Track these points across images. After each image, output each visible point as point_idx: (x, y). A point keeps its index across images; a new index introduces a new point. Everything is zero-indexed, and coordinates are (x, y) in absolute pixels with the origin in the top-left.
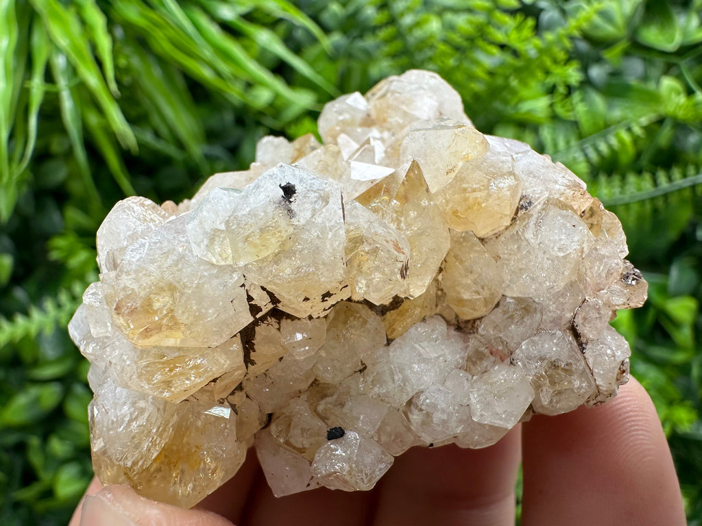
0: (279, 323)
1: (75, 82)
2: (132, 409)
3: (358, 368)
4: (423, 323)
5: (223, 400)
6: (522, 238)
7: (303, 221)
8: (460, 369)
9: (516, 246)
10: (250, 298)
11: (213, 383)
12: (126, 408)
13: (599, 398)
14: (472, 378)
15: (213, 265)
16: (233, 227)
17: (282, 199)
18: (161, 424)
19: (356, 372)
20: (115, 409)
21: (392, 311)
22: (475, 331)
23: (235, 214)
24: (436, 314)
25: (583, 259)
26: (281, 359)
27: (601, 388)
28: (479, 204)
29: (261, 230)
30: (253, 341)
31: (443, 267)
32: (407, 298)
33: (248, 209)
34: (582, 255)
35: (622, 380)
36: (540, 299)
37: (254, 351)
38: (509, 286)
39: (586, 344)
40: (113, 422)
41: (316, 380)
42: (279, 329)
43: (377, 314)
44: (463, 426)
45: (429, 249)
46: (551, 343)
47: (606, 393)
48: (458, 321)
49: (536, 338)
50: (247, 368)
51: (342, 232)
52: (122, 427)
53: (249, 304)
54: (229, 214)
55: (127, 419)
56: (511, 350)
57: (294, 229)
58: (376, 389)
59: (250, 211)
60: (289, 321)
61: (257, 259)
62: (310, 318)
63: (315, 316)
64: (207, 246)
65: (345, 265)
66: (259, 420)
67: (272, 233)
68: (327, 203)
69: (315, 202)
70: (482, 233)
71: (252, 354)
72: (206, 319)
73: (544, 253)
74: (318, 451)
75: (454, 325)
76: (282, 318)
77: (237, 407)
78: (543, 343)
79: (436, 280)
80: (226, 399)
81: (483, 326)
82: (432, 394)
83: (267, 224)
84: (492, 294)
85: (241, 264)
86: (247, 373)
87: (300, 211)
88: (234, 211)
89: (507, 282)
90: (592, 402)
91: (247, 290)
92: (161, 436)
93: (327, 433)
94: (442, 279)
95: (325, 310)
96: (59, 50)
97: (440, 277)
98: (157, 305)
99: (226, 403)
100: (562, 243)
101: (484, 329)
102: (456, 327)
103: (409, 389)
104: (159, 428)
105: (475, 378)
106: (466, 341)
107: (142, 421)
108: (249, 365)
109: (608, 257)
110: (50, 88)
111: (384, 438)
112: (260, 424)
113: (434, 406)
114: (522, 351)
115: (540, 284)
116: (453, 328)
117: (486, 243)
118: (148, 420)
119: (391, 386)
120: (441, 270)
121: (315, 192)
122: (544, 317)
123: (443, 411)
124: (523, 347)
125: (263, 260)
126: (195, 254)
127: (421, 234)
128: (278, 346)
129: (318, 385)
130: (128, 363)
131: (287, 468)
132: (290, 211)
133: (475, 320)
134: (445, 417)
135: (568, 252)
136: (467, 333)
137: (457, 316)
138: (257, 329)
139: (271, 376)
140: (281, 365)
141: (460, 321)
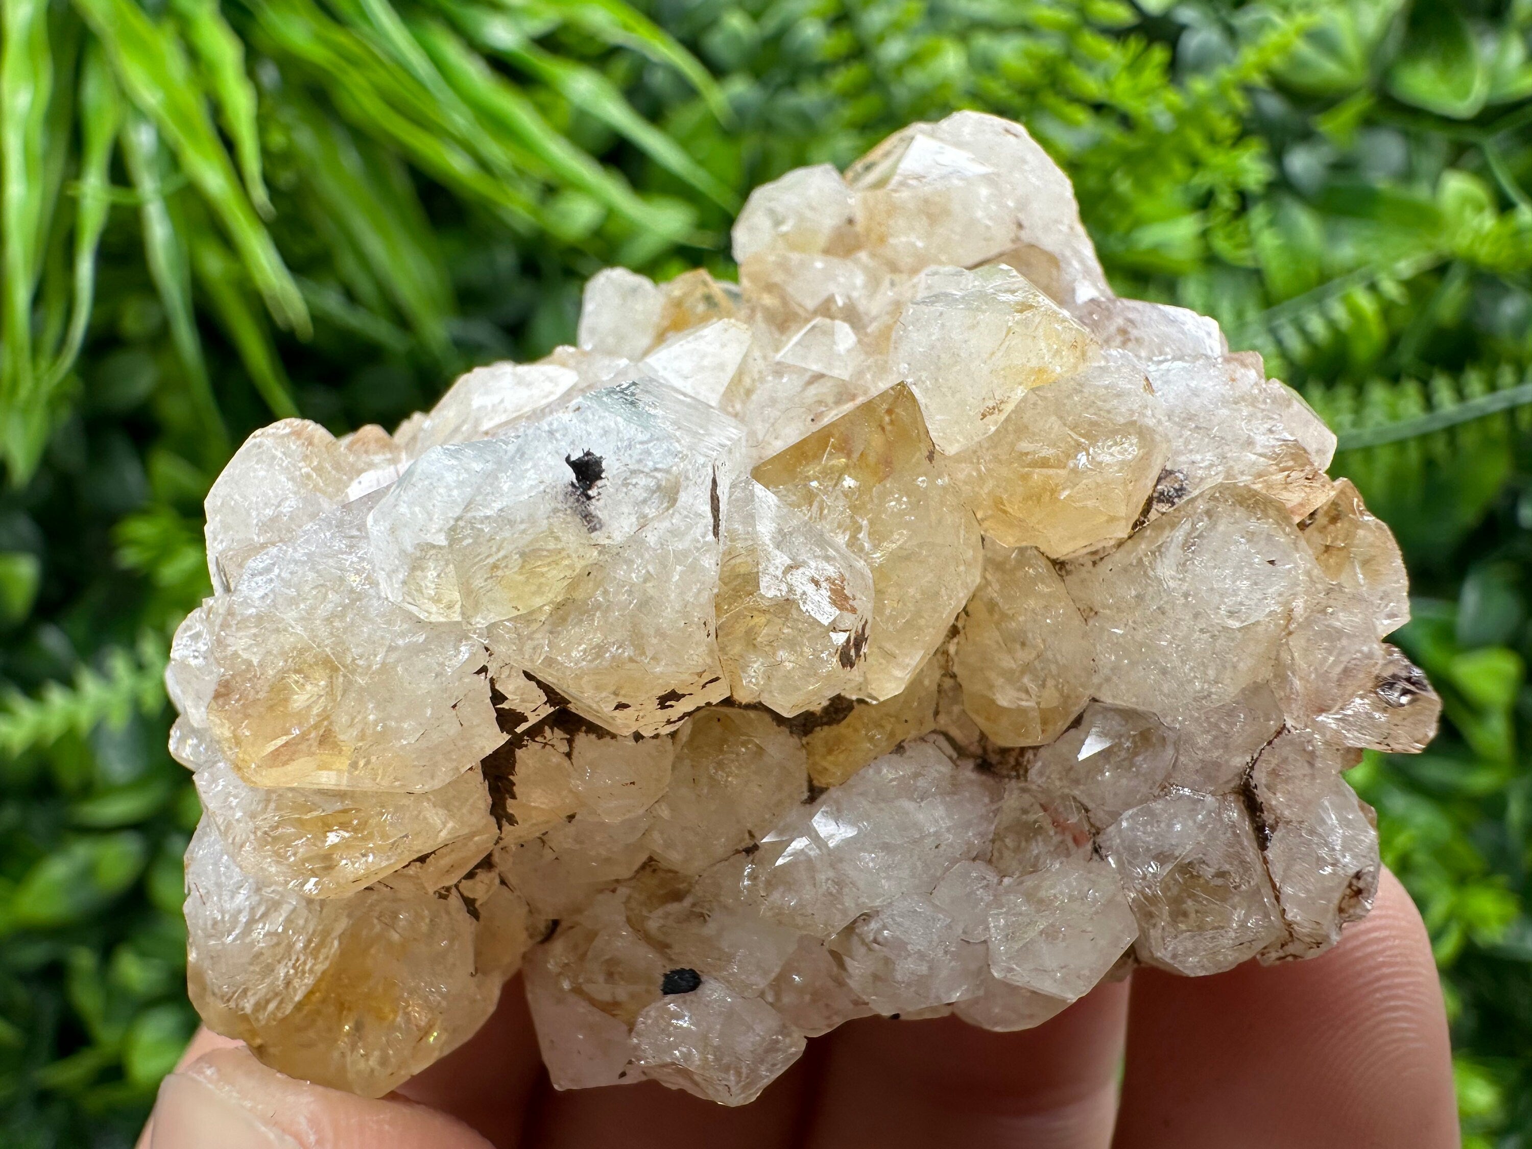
0: (570, 742)
1: (175, 182)
2: (255, 899)
3: (744, 845)
4: (895, 757)
5: (448, 889)
6: (1151, 573)
7: (618, 537)
8: (974, 859)
9: (1133, 593)
10: (497, 697)
11: (418, 864)
12: (241, 898)
13: (1291, 949)
14: (1000, 882)
15: (419, 621)
16: (465, 543)
17: (570, 488)
18: (314, 931)
19: (738, 852)
20: (220, 896)
21: (826, 728)
22: (1022, 772)
23: (469, 515)
24: (934, 732)
25: (1290, 633)
26: (571, 817)
27: (1295, 927)
28: (1053, 492)
29: (523, 555)
30: (511, 777)
31: (960, 625)
32: (861, 701)
33: (497, 506)
34: (1287, 627)
35: (1351, 911)
36: (1175, 720)
37: (514, 797)
38: (1108, 680)
39: (1273, 829)
40: (215, 923)
41: (651, 859)
42: (569, 755)
43: (791, 732)
44: (964, 987)
45: (923, 593)
46: (1190, 823)
47: (1308, 940)
48: (985, 749)
49: (1158, 806)
50: (500, 828)
51: (709, 562)
52: (234, 934)
53: (497, 710)
54: (458, 511)
55: (243, 919)
56: (1098, 824)
57: (600, 553)
58: (776, 896)
59: (501, 510)
60: (593, 737)
61: (516, 613)
62: (638, 737)
63: (647, 733)
64: (404, 583)
65: (713, 635)
66: (527, 929)
67: (549, 560)
68: (673, 501)
69: (645, 501)
70: (1061, 551)
71: (510, 802)
72: (399, 739)
73: (1196, 616)
74: (644, 1013)
75: (973, 756)
76: (578, 730)
77: (477, 905)
78: (1171, 819)
79: (942, 652)
80: (456, 886)
81: (1039, 764)
82: (899, 919)
83: (537, 546)
84: (1066, 698)
85: (480, 622)
86: (500, 838)
87: (611, 517)
88: (467, 508)
89: (1107, 671)
90: (1274, 955)
91: (492, 681)
92: (315, 954)
93: (662, 979)
94: (957, 653)
95: (669, 722)
96: (140, 114)
97: (952, 649)
98: (299, 700)
99: (454, 896)
100: (1239, 598)
101: (1041, 773)
102: (979, 761)
103: (849, 903)
104: (310, 941)
105: (1006, 881)
106: (996, 796)
107: (277, 923)
108: (504, 822)
109: (1349, 636)
110: (121, 196)
111: (787, 999)
112: (531, 936)
113: (900, 945)
114: (1120, 831)
115: (1181, 684)
116: (970, 764)
117: (1068, 573)
118: (289, 921)
119: (808, 893)
120: (954, 631)
121: (647, 475)
122: (1182, 758)
123: (921, 956)
124: (1124, 824)
125: (528, 618)
126: (383, 595)
127: (907, 558)
128: (565, 793)
129: (654, 871)
130: (239, 815)
131: (581, 1037)
132: (587, 517)
133: (1023, 750)
134: (924, 969)
135: (1252, 620)
136: (1004, 777)
137: (983, 737)
138: (519, 753)
139: (553, 845)
140: (571, 829)
141: (990, 748)
